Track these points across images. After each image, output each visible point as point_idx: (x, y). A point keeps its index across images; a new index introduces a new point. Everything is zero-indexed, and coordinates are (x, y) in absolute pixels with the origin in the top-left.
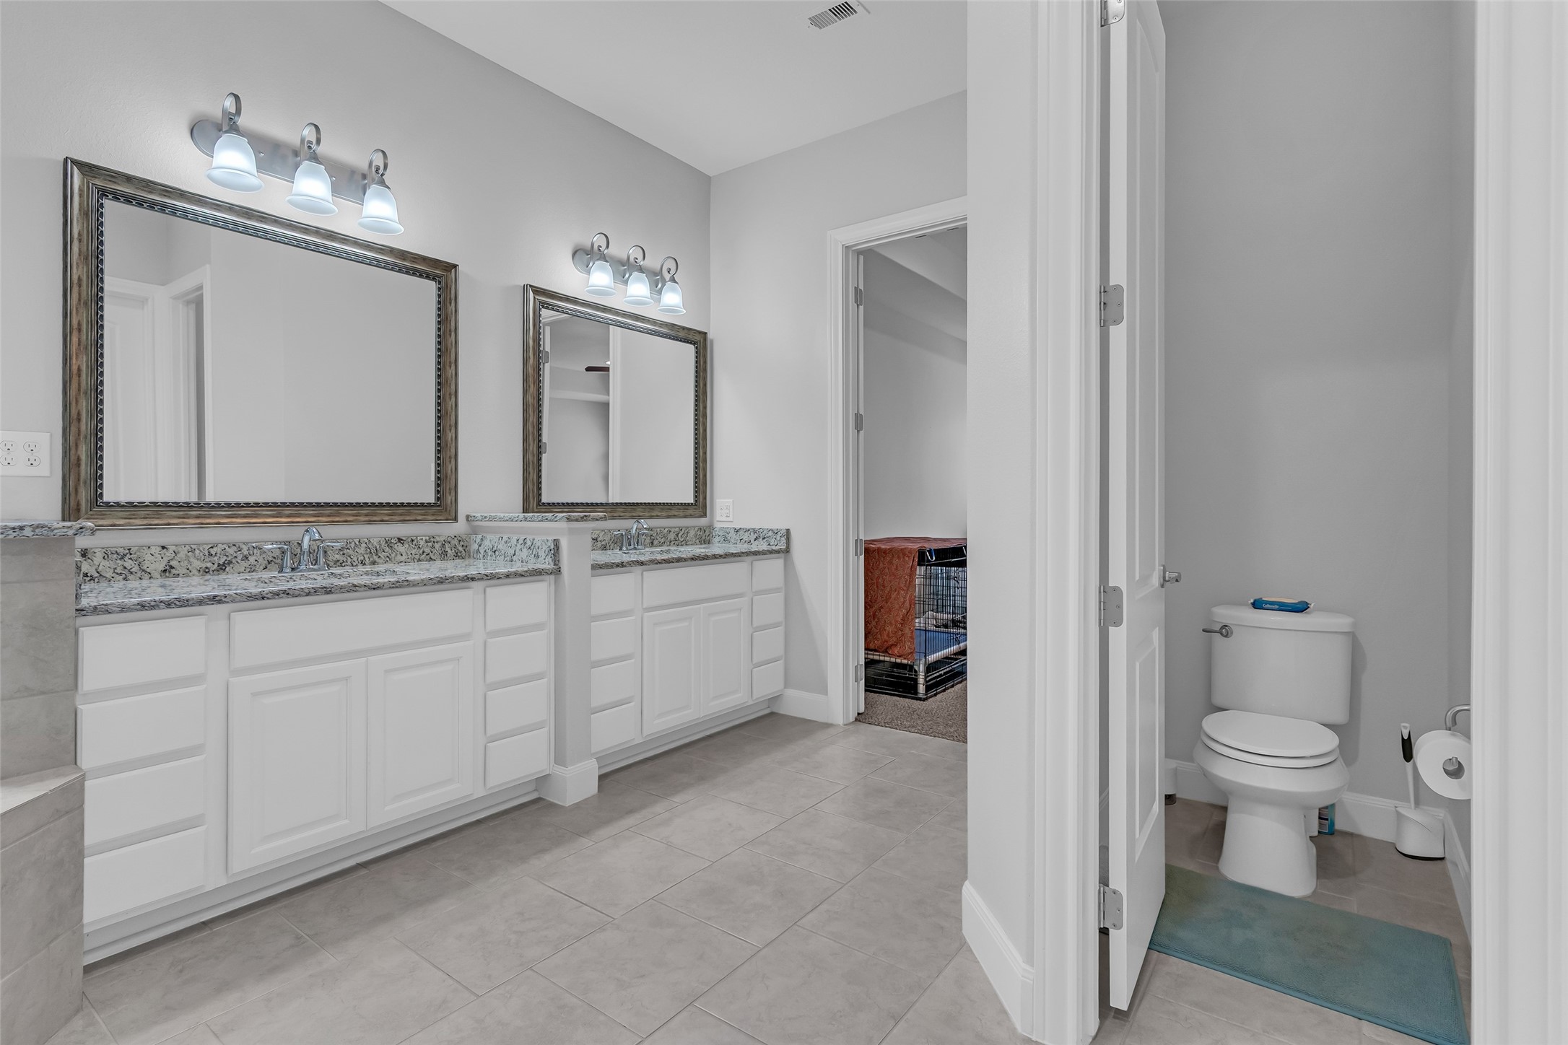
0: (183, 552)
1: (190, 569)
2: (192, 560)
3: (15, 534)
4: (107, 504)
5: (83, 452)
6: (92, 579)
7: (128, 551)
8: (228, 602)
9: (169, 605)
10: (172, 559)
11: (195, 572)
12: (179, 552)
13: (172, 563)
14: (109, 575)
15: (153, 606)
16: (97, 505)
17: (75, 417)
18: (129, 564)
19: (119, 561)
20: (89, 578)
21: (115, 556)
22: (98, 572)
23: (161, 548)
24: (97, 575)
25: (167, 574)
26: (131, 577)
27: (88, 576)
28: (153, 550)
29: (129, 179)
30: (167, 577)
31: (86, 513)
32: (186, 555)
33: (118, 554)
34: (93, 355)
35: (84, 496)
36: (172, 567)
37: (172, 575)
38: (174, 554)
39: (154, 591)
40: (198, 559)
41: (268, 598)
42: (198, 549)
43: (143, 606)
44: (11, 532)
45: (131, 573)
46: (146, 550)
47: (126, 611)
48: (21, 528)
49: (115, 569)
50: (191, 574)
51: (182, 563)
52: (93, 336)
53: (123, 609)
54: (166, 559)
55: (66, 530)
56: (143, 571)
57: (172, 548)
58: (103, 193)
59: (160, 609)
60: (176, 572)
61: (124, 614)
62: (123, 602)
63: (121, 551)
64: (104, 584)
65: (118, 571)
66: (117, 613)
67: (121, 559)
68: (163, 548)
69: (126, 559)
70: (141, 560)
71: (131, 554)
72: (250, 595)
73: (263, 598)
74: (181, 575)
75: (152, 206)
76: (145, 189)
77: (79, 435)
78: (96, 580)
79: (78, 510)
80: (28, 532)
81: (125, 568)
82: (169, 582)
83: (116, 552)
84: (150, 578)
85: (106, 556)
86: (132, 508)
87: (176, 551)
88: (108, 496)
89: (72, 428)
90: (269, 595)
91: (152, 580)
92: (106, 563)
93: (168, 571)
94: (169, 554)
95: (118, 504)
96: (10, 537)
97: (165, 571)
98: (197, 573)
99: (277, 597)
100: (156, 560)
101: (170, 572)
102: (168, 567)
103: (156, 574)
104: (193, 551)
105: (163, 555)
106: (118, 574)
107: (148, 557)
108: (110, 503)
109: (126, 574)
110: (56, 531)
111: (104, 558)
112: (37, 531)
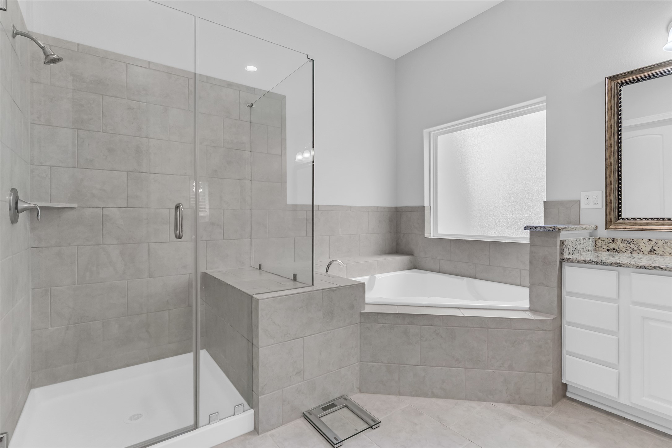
0: (660, 243)
1: (665, 252)
2: (665, 247)
3: (535, 229)
4: (623, 219)
5: (613, 197)
6: (616, 251)
7: (632, 240)
8: (625, 267)
9: (596, 263)
10: (654, 246)
11: (667, 253)
12: (658, 243)
13: (654, 248)
14: (624, 250)
15: (590, 263)
16: (619, 220)
17: (609, 183)
18: (633, 246)
19: (628, 245)
20: (615, 251)
21: (626, 242)
22: (619, 248)
23: (648, 240)
24: (618, 249)
25: (652, 253)
26: (633, 252)
27: (615, 250)
28: (644, 241)
29: (632, 73)
30: (651, 254)
31: (614, 223)
32: (663, 245)
33: (628, 241)
34: (617, 156)
35: (613, 215)
36: (654, 250)
37: (654, 254)
38: (655, 244)
39: (646, 260)
40: (669, 247)
41: (649, 269)
42: (670, 242)
43: (585, 262)
44: (534, 229)
45: (634, 250)
46: (641, 241)
47: (579, 263)
48: (537, 227)
49: (626, 248)
50: (665, 254)
51: (660, 248)
52: (617, 148)
53: (578, 262)
54: (651, 246)
55: (549, 229)
56: (640, 250)
57: (654, 241)
58: (621, 85)
59: (592, 264)
60: (657, 253)
61: (579, 264)
62: (578, 259)
63: (629, 240)
64: (621, 254)
65: (628, 249)
66: (576, 263)
67: (629, 243)
68: (650, 240)
69: (631, 244)
70: (638, 245)
71: (633, 242)
72: (637, 265)
73: (646, 268)
74: (659, 254)
75: (649, 78)
76: (640, 73)
77: (611, 190)
78: (618, 252)
79: (611, 222)
80: (539, 229)
81: (631, 248)
82: (653, 256)
83: (627, 240)
84: (643, 254)
85: (622, 241)
86: (634, 220)
87: (657, 242)
88: (624, 216)
89: (608, 188)
90: (649, 268)
91: (644, 255)
92: (622, 245)
93: (652, 251)
94: (653, 243)
95: (628, 219)
96: (534, 230)
97: (651, 251)
98: (669, 254)
99: (654, 269)
100: (646, 245)
101: (653, 252)
102: (652, 250)
103: (646, 252)
104: (666, 243)
105: (649, 244)
106: (628, 250)
107: (642, 244)
108: (624, 218)
109: (632, 251)
110: (547, 229)
111: (621, 242)
112: (541, 228)
